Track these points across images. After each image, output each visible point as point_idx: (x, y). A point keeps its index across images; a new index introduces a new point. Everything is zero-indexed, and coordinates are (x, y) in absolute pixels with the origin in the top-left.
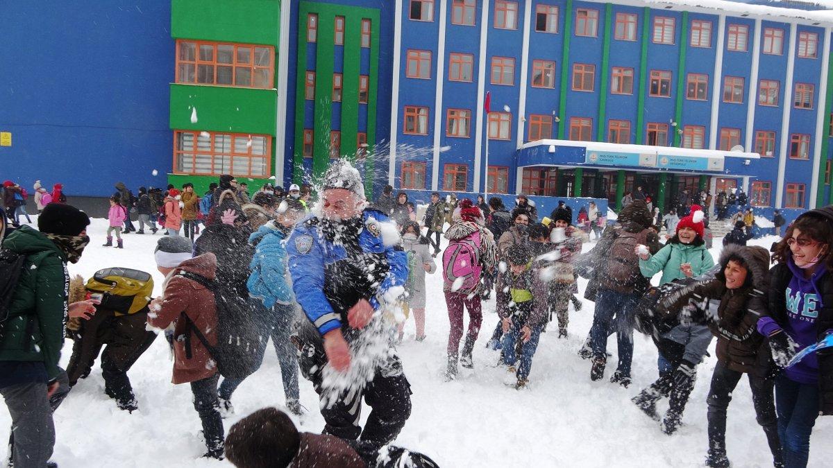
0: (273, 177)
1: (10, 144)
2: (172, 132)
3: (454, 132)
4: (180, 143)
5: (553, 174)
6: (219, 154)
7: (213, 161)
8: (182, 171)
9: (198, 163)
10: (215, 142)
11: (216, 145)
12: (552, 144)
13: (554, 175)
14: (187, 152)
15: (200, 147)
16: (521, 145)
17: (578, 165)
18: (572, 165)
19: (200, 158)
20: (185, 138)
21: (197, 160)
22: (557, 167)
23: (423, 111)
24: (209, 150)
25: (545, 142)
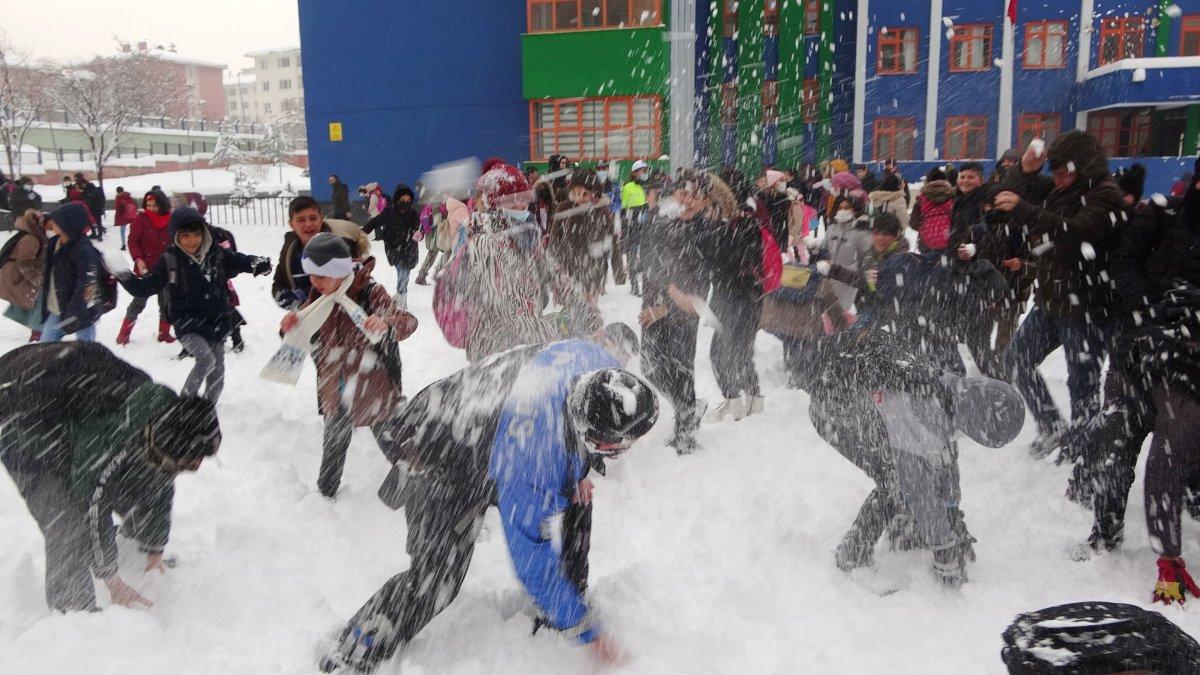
0: (664, 157)
1: (340, 138)
2: (526, 103)
3: (963, 63)
4: (537, 119)
5: (1144, 119)
6: (589, 129)
7: (581, 140)
8: (542, 157)
9: (563, 144)
10: (583, 113)
11: (585, 116)
12: (1139, 67)
13: (1147, 120)
14: (547, 130)
15: (564, 121)
16: (1084, 73)
17: (1191, 100)
18: (1179, 100)
19: (564, 136)
20: (545, 110)
21: (561, 141)
22: (1154, 107)
23: (909, 36)
24: (575, 124)
25: (1126, 64)
